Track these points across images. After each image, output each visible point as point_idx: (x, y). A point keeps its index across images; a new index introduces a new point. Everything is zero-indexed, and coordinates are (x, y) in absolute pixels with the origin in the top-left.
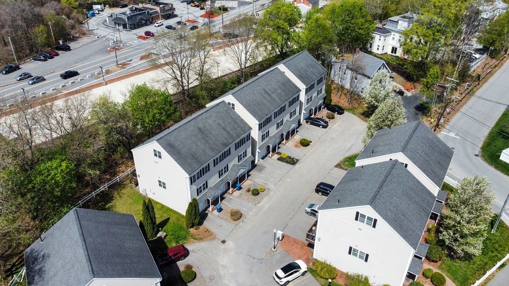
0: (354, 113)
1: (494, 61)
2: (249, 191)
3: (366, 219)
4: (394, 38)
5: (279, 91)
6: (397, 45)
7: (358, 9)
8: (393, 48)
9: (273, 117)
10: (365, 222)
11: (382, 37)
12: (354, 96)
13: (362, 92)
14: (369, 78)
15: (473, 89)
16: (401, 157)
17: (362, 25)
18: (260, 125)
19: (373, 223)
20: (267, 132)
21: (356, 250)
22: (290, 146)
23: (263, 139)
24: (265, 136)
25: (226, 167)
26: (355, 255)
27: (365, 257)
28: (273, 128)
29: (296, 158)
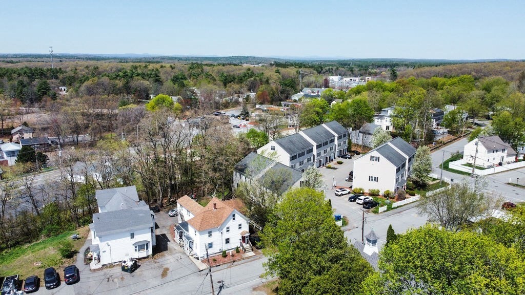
1: (454, 137)
5: (324, 134)
6: (389, 125)
7: (363, 103)
10: (375, 160)
11: (379, 120)
12: (365, 147)
14: (372, 134)
16: (389, 144)
18: (317, 146)
19: (378, 159)
20: (320, 153)
21: (372, 177)
22: (332, 164)
23: (318, 156)
24: (319, 154)
25: (303, 162)
26: (372, 180)
27: (376, 179)
28: (322, 152)
29: (336, 167)
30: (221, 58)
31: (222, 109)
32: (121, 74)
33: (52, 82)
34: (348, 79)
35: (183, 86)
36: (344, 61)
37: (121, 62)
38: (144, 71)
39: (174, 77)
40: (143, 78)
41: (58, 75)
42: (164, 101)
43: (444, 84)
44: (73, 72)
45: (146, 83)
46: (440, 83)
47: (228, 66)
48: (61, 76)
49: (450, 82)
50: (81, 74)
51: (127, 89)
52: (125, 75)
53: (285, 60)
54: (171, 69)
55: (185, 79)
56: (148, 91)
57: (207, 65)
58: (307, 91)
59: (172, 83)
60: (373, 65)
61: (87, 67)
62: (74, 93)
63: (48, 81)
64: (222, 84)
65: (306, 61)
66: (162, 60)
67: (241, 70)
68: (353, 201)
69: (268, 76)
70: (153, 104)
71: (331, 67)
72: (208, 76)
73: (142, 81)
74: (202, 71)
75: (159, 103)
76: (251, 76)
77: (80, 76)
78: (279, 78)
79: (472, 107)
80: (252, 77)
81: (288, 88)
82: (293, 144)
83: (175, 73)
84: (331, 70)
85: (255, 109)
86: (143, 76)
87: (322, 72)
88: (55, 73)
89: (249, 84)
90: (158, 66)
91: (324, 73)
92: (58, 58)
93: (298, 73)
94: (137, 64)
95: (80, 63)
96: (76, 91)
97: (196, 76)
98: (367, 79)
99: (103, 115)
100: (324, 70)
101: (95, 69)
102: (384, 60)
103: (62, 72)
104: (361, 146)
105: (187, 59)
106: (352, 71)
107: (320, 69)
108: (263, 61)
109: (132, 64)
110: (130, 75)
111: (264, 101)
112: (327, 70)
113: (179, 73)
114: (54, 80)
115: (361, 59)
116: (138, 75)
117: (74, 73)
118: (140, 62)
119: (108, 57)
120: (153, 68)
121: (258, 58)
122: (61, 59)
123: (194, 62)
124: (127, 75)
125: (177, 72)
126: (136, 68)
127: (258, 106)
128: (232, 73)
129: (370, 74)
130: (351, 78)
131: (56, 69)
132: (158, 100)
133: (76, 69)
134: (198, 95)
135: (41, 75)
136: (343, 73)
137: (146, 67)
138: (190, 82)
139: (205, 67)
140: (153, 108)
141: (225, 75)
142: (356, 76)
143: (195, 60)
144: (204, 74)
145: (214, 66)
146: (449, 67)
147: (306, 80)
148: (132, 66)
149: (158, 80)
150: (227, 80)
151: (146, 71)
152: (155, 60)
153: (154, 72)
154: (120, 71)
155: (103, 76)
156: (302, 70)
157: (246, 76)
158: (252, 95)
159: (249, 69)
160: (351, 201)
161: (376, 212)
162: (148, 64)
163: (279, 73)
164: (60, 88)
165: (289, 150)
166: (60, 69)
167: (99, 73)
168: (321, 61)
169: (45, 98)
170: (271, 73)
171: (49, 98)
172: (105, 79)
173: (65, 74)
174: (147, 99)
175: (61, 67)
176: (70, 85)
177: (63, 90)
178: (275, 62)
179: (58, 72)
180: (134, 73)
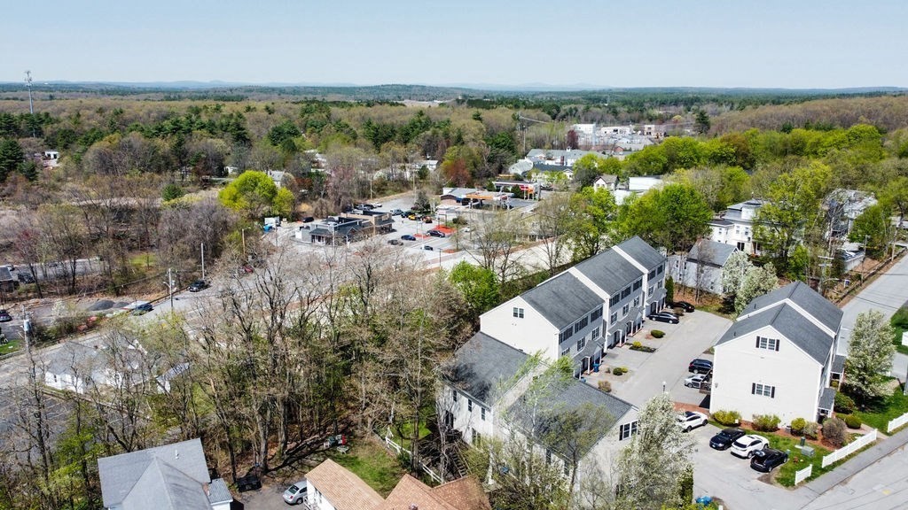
0: (707, 311)
1: (876, 262)
2: (609, 372)
3: (768, 343)
4: (738, 231)
5: (621, 271)
6: (745, 239)
7: (688, 194)
8: (739, 244)
9: (632, 289)
10: (767, 347)
11: (723, 229)
12: (701, 293)
13: (712, 288)
14: (719, 266)
15: (853, 289)
16: (789, 302)
17: (697, 212)
18: (610, 300)
19: (775, 345)
20: (616, 315)
21: (760, 386)
22: (640, 338)
23: (612, 322)
24: (613, 319)
25: (583, 340)
26: (760, 392)
27: (772, 392)
28: (620, 311)
29: (652, 347)
30: (360, 89)
31: (374, 197)
32: (167, 124)
33: (28, 144)
34: (609, 130)
35: (293, 149)
36: (594, 92)
37: (168, 99)
38: (214, 119)
39: (274, 130)
40: (211, 132)
41: (43, 126)
42: (256, 184)
43: (818, 143)
44: (72, 121)
45: (219, 144)
46: (810, 141)
47: (378, 106)
48: (48, 129)
49: (831, 139)
50: (89, 125)
51: (181, 157)
52: (176, 129)
53: (483, 91)
54: (266, 113)
55: (296, 134)
56: (223, 159)
57: (335, 103)
58: (538, 155)
59: (269, 144)
60: (651, 100)
61: (101, 111)
62: (73, 165)
63: (21, 141)
64: (370, 143)
65: (522, 93)
66: (248, 94)
67: (405, 114)
68: (722, 449)
69: (459, 126)
70: (234, 191)
71: (573, 106)
72: (341, 127)
73: (210, 140)
74: (328, 117)
75: (245, 190)
76: (425, 127)
77: (86, 128)
78: (481, 130)
79: (900, 195)
80: (428, 130)
81: (502, 150)
82: (562, 301)
83: (275, 121)
84: (574, 112)
85: (443, 198)
86: (211, 129)
87: (559, 115)
88: (36, 125)
89: (424, 143)
90: (240, 107)
91: (563, 117)
92: (46, 91)
93: (515, 118)
94: (200, 104)
95: (86, 102)
96: (78, 161)
97: (317, 128)
98: (646, 129)
99: (130, 210)
100: (562, 113)
101: (117, 114)
102: (670, 91)
103: (51, 121)
104: (692, 289)
105: (295, 91)
106: (615, 113)
107: (555, 111)
108: (441, 94)
109: (189, 103)
110: (186, 128)
111: (457, 180)
112: (568, 111)
113: (285, 121)
114: (33, 140)
115: (626, 89)
116: (202, 126)
117: (75, 123)
118: (204, 98)
119: (144, 89)
120: (231, 112)
121: (431, 88)
122: (52, 94)
123: (310, 97)
124: (181, 128)
125: (279, 120)
126: (197, 111)
127: (446, 191)
128: (388, 122)
129: (651, 119)
130: (616, 128)
131: (38, 115)
132: (244, 183)
133: (79, 115)
134: (323, 165)
135: (8, 128)
136: (599, 117)
137: (218, 109)
138: (305, 140)
139: (334, 109)
140: (235, 199)
141: (374, 124)
142: (623, 123)
143: (311, 93)
144: (333, 122)
145: (351, 106)
146: (811, 105)
147: (531, 133)
148: (190, 107)
149: (242, 138)
150: (380, 137)
151: (219, 120)
152: (235, 94)
153: (233, 121)
154: (166, 118)
155: (131, 131)
156: (520, 113)
157: (416, 127)
158: (431, 165)
159: (421, 113)
160: (717, 448)
161: (788, 482)
162: (220, 103)
163: (480, 119)
164: (46, 153)
165: (555, 317)
166: (47, 115)
167: (125, 123)
168: (550, 92)
169: (12, 176)
170: (463, 120)
171: (21, 177)
172: (135, 138)
173: (56, 125)
174: (221, 176)
175: (49, 110)
176: (65, 147)
177: (52, 156)
178: (465, 96)
179: (42, 122)
180: (192, 123)
